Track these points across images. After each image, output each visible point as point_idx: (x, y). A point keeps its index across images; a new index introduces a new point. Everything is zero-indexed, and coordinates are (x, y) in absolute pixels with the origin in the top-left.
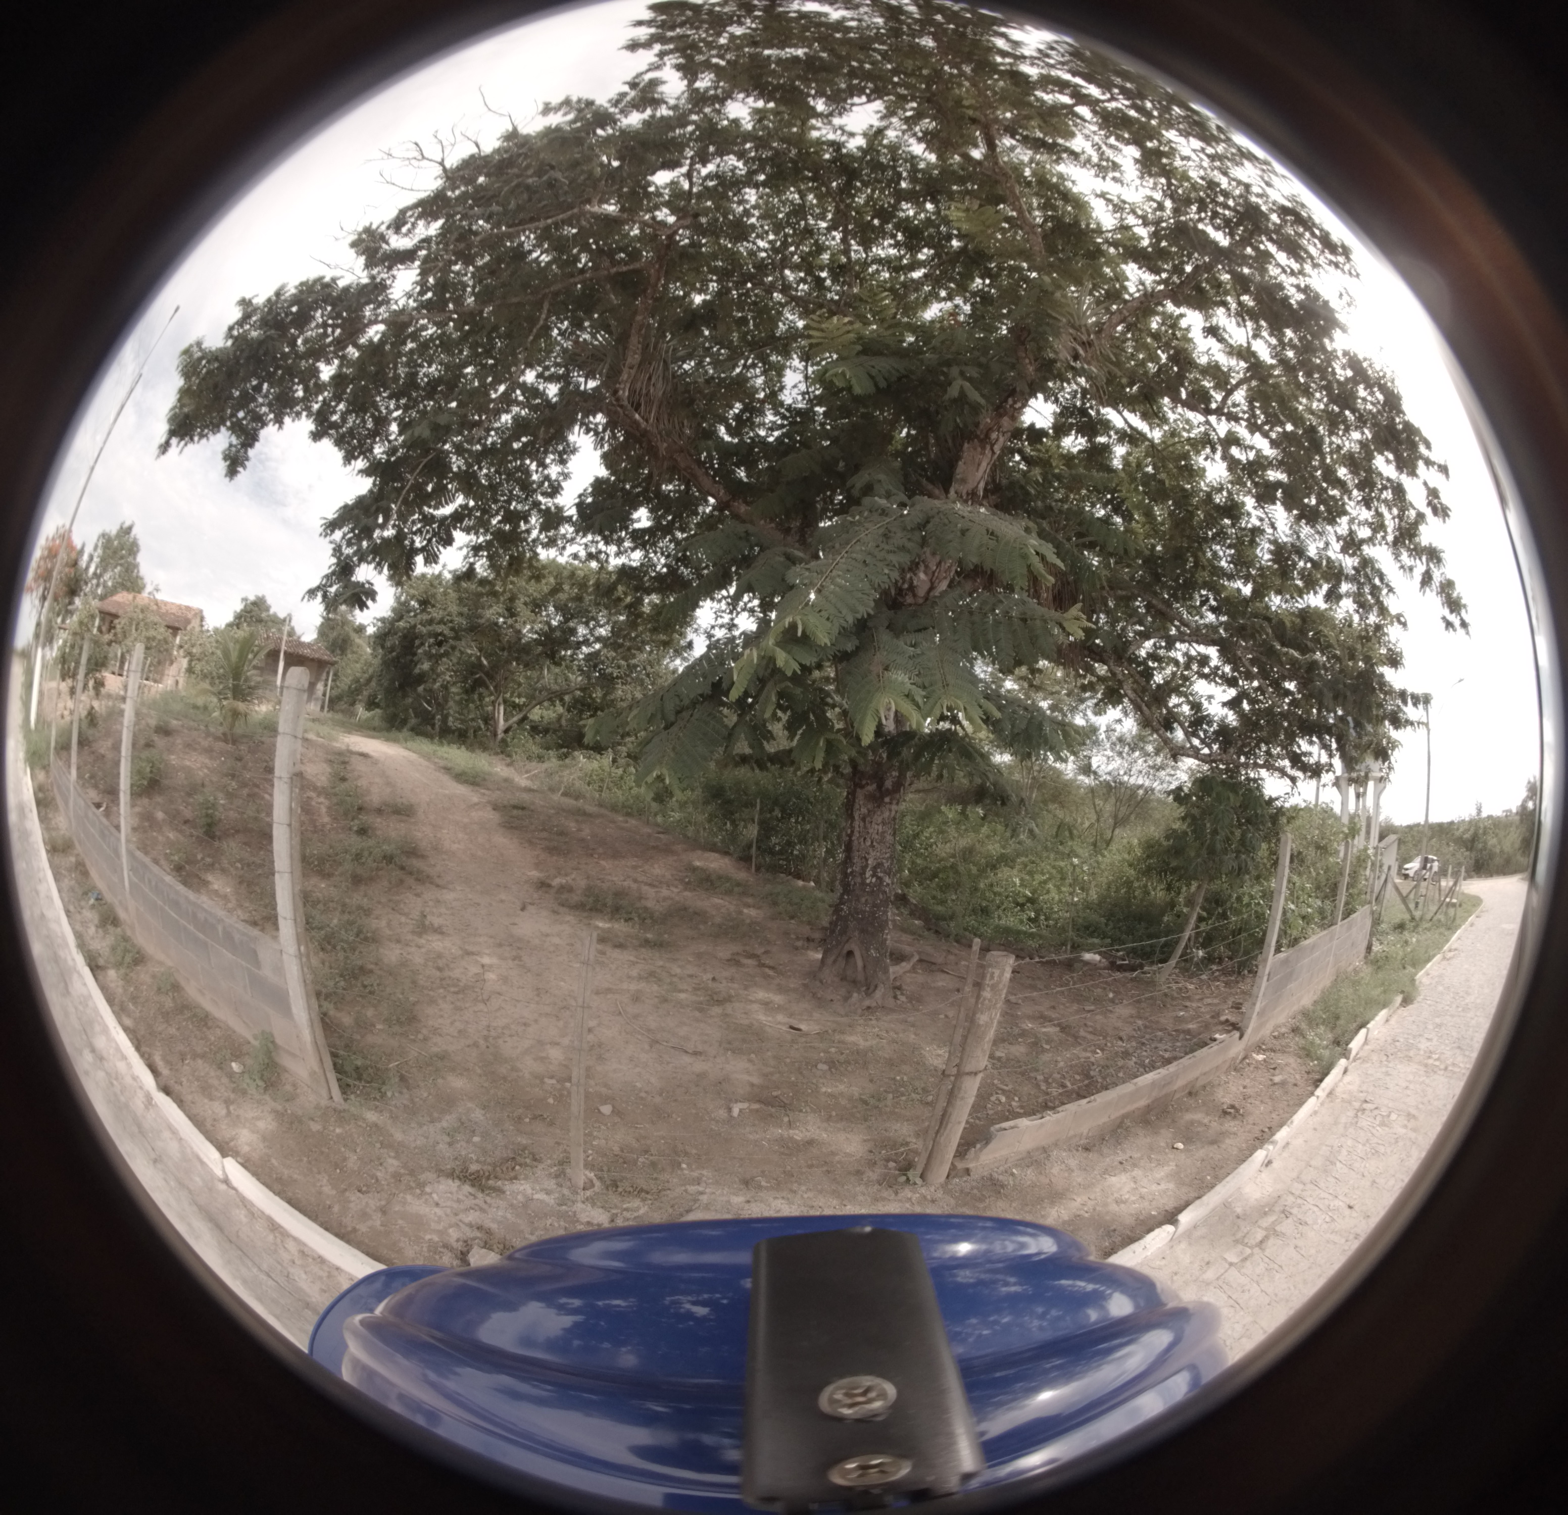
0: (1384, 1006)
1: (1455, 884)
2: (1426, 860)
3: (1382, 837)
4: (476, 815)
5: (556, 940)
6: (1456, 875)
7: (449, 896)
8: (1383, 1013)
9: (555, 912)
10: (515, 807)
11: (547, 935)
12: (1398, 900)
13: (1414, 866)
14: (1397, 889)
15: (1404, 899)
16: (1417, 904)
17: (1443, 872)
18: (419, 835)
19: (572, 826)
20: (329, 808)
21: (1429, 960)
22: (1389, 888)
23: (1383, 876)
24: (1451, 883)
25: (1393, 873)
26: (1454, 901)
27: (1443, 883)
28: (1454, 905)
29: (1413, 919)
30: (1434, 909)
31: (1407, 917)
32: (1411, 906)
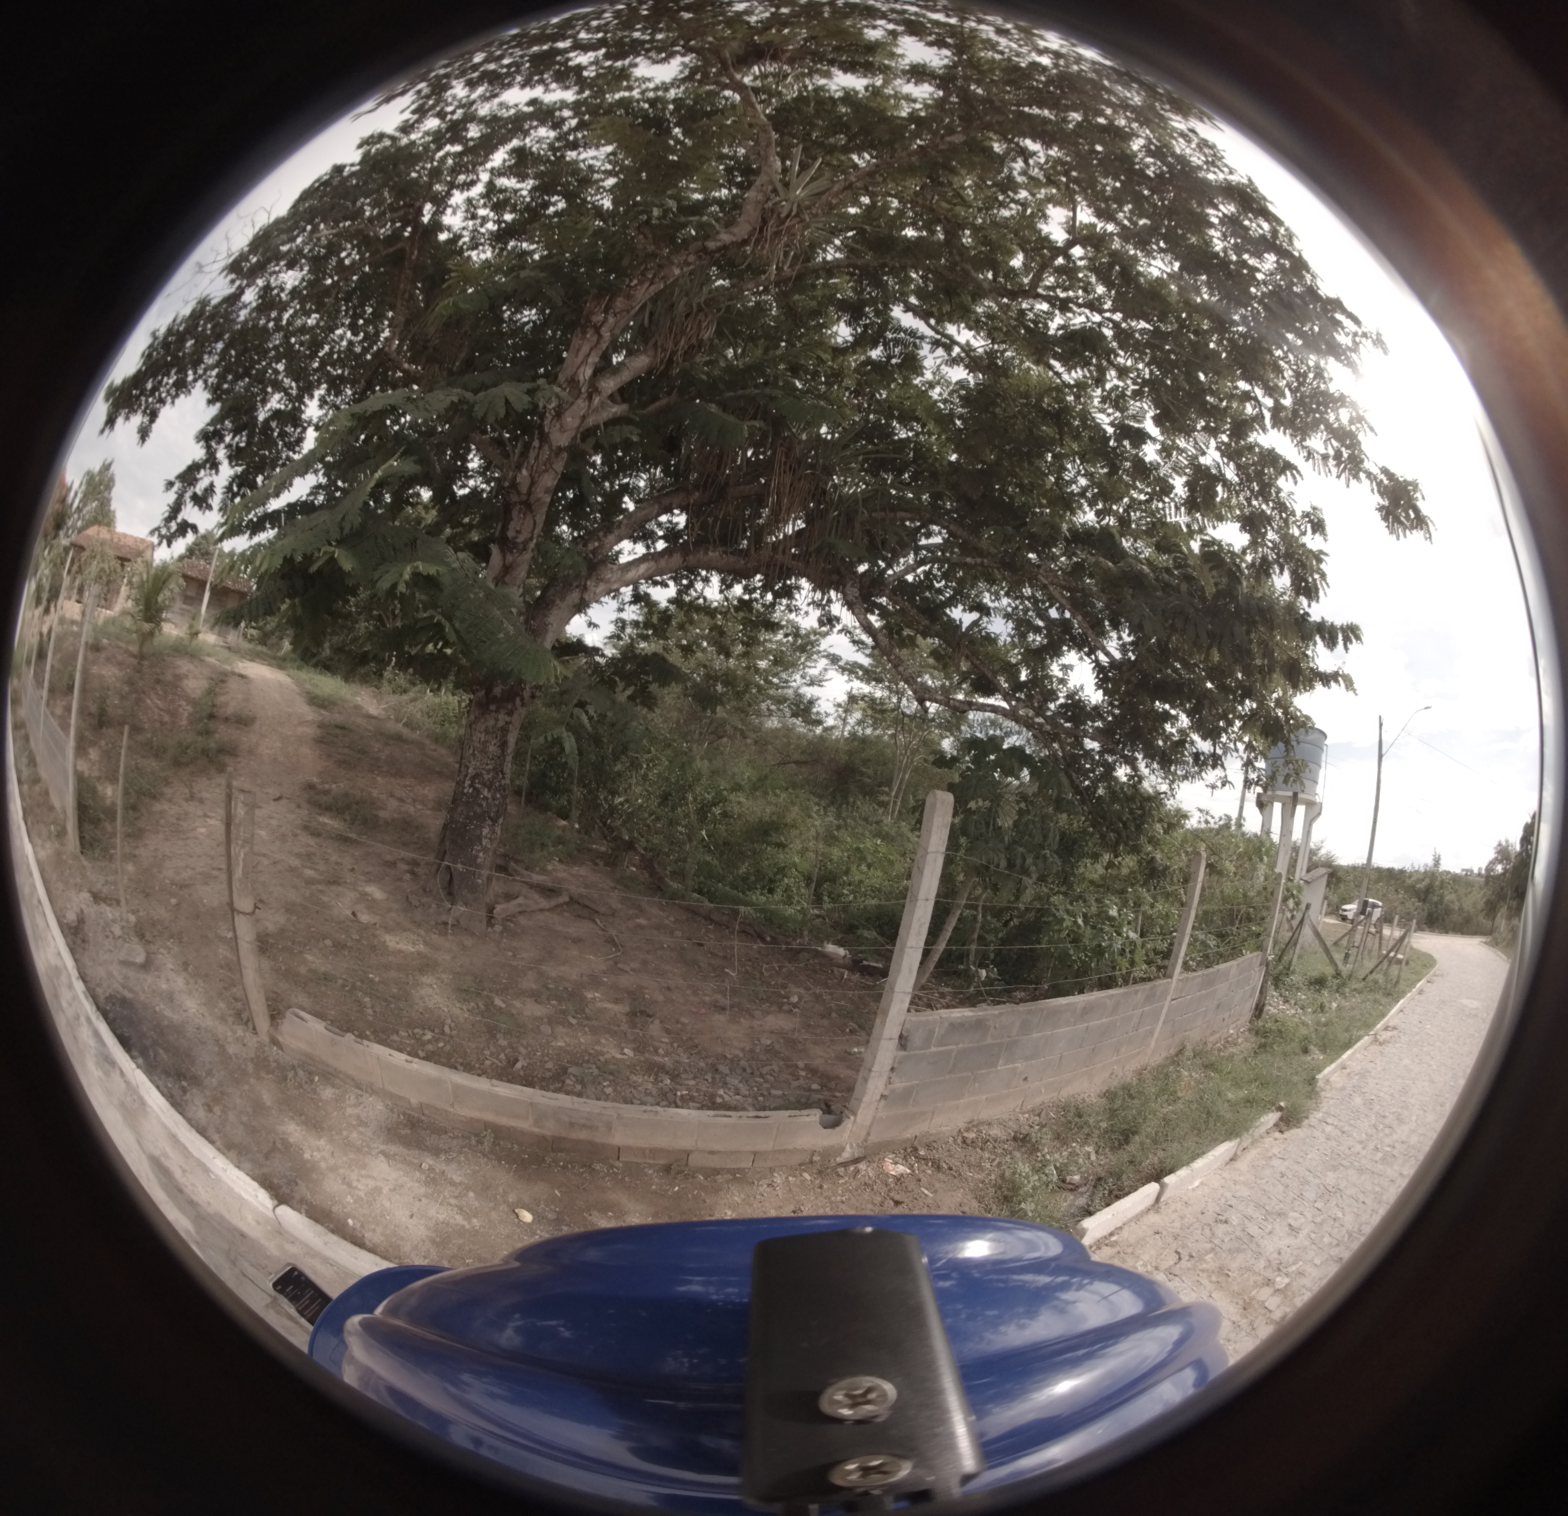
1: (1403, 937)
2: (1367, 904)
3: (1311, 869)
4: (300, 730)
6: (1405, 925)
8: (1228, 1146)
10: (337, 727)
12: (1320, 950)
13: (1351, 908)
14: (1319, 932)
15: (1327, 949)
16: (1346, 958)
19: (377, 747)
20: (190, 715)
21: (1348, 1045)
22: (1307, 931)
23: (1299, 916)
24: (1398, 933)
25: (1313, 913)
26: (1400, 956)
27: (1386, 931)
28: (1399, 961)
29: (1338, 974)
30: (1369, 964)
31: (1330, 970)
32: (1338, 958)
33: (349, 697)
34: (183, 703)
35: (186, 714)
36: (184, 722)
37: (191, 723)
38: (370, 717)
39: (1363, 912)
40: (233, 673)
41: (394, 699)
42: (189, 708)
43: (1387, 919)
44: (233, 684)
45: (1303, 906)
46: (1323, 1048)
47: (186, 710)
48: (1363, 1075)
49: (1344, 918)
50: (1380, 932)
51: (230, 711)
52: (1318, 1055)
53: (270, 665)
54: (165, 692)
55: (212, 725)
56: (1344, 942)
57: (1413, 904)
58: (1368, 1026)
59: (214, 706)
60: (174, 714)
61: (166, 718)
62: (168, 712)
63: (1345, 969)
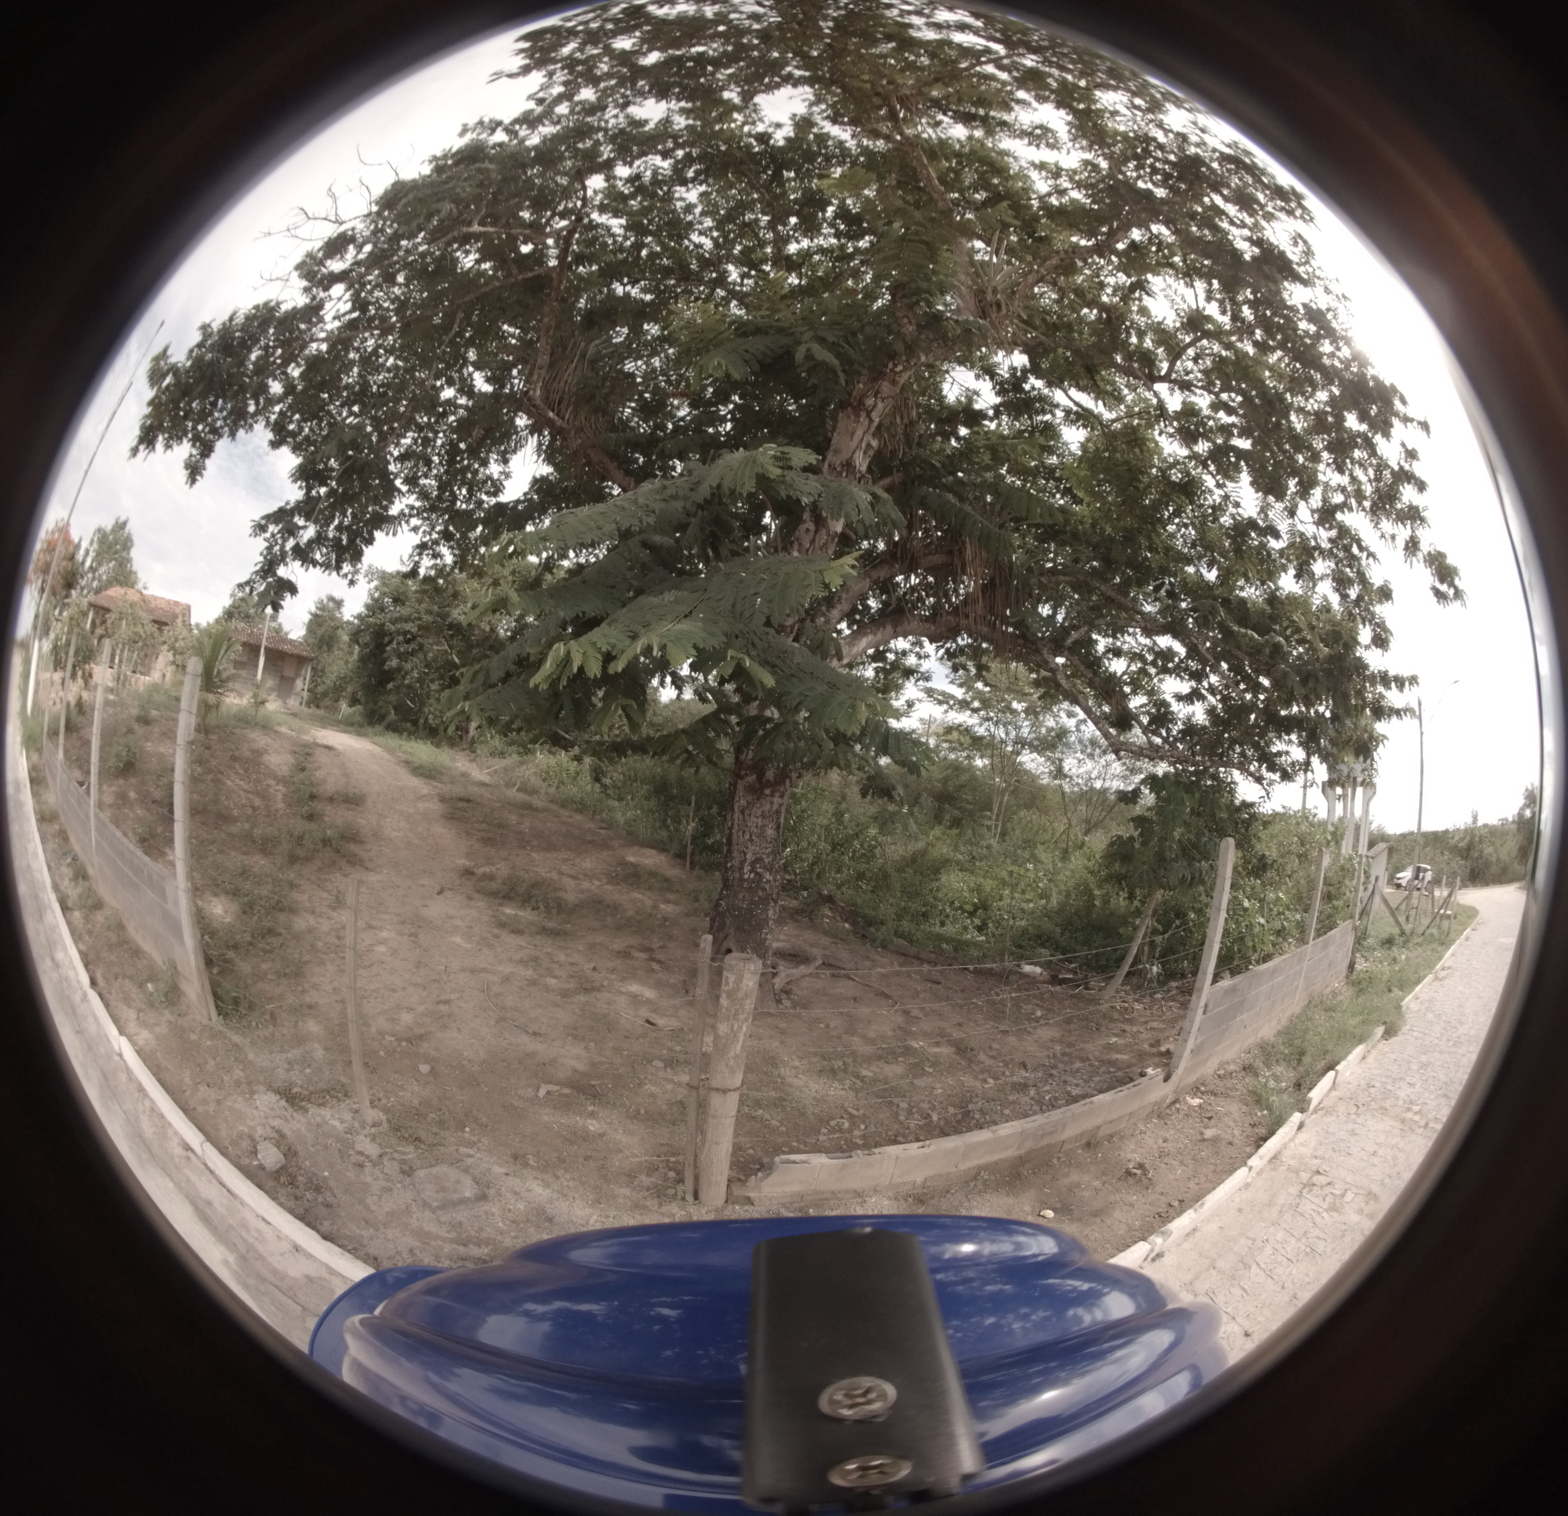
0: (1361, 1041)
1: (1450, 895)
2: (1419, 870)
3: (1371, 845)
5: (458, 922)
6: (1451, 885)
7: (373, 878)
8: (1359, 1050)
9: (470, 898)
10: (460, 799)
11: (452, 917)
12: (1388, 914)
13: (1406, 875)
14: (1385, 901)
15: (1393, 912)
16: (1407, 919)
17: (1436, 882)
18: (363, 822)
20: (285, 795)
21: (1418, 982)
22: (1377, 899)
23: (1371, 888)
24: (1445, 893)
25: (1380, 883)
26: (1448, 912)
27: (1437, 892)
28: (1448, 917)
29: (1403, 933)
30: (1426, 921)
31: (1396, 931)
32: (1402, 919)
33: (447, 763)
34: (272, 782)
37: (289, 806)
38: (480, 784)
39: (1417, 878)
40: (317, 744)
41: (495, 763)
42: (280, 787)
44: (322, 757)
45: (1373, 879)
46: (1401, 988)
48: (1431, 1000)
49: (1399, 886)
50: (1432, 893)
51: (331, 789)
52: (1397, 992)
54: (246, 771)
55: (317, 806)
56: (1403, 907)
57: (1457, 863)
58: (1430, 966)
59: (311, 784)
60: (265, 796)
61: (257, 802)
62: (258, 794)
63: (1408, 928)
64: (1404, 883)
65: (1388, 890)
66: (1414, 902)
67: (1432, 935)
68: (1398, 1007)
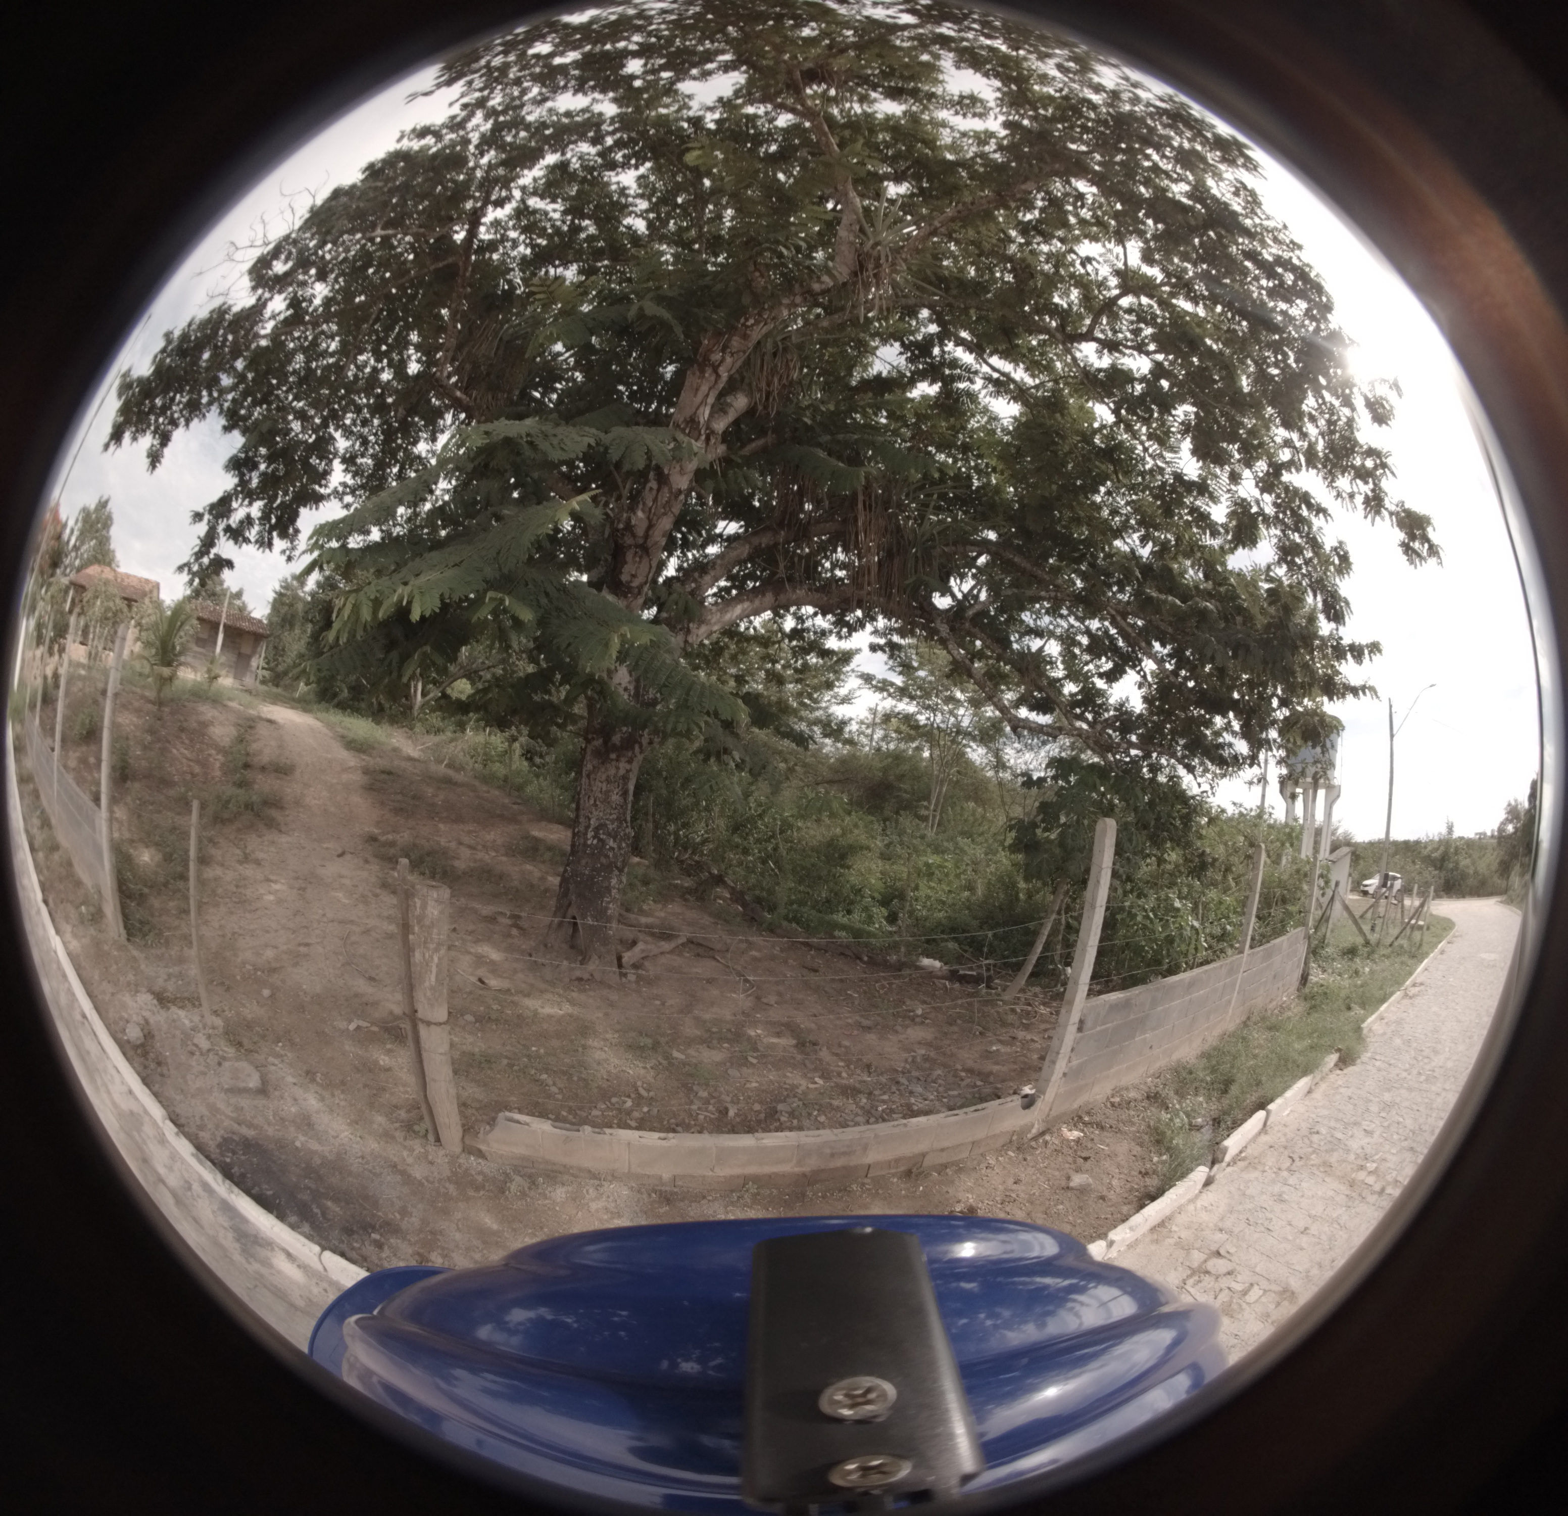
0: (1306, 1072)
1: (1422, 905)
2: (1386, 877)
3: (1334, 849)
4: (345, 777)
6: (1423, 894)
8: (1302, 1083)
10: (383, 772)
12: (1350, 922)
13: (1373, 883)
14: (1346, 908)
15: (1356, 921)
18: (289, 791)
19: (430, 791)
20: (223, 764)
21: (1383, 1000)
22: (1337, 906)
23: (1329, 893)
24: (1417, 903)
25: (1341, 889)
26: (1421, 923)
27: (1407, 902)
28: (1420, 928)
29: (1367, 943)
30: (1394, 932)
31: (1360, 940)
32: (1366, 928)
33: (383, 739)
34: (213, 752)
35: (218, 765)
36: (218, 773)
37: (225, 774)
38: (410, 759)
39: (1384, 885)
40: (261, 718)
41: (432, 740)
42: (220, 757)
43: (1406, 890)
44: (263, 730)
45: (1333, 884)
46: (1363, 1005)
47: (217, 761)
48: (1399, 1022)
49: (1365, 893)
50: (1402, 901)
51: (265, 759)
52: (1358, 1010)
53: (292, 708)
54: (191, 740)
55: (249, 774)
56: (1369, 915)
57: (1430, 873)
58: (1398, 982)
59: (248, 754)
60: (204, 764)
61: (197, 769)
62: (198, 762)
63: (1373, 938)
64: (1371, 890)
65: (1352, 897)
66: (1381, 910)
67: (1401, 947)
68: (1359, 1029)
